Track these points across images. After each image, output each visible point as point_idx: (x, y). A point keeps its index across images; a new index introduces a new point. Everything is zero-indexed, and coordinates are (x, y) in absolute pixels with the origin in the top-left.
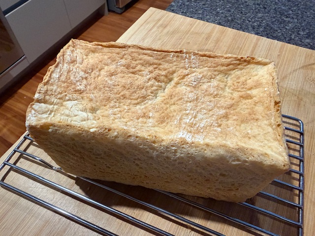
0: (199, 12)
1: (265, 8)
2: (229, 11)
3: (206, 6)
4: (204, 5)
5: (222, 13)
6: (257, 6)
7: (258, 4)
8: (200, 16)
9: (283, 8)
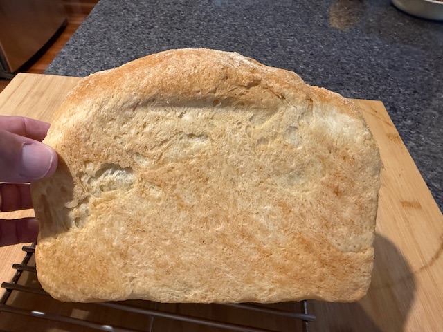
0: (97, 55)
1: (169, 40)
2: (131, 49)
3: (104, 47)
4: (101, 46)
5: (123, 52)
6: (160, 40)
7: (160, 37)
8: (99, 59)
9: (187, 37)
